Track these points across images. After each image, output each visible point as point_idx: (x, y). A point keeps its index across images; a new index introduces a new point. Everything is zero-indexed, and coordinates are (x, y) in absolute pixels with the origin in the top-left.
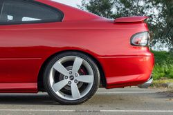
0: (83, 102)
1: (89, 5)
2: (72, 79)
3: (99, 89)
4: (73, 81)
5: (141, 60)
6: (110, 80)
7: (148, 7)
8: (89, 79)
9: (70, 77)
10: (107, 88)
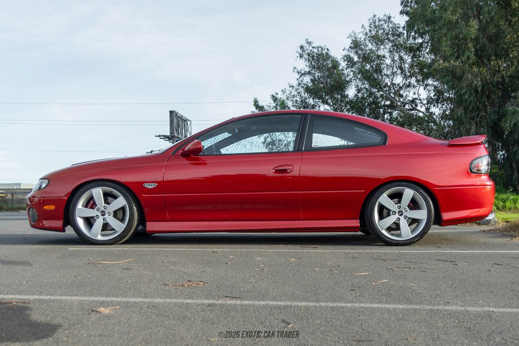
0: (414, 243)
1: (310, 84)
2: (401, 215)
3: (433, 226)
4: (402, 218)
5: (484, 191)
6: (446, 216)
7: (409, 86)
8: (422, 214)
9: (399, 212)
10: (442, 226)
